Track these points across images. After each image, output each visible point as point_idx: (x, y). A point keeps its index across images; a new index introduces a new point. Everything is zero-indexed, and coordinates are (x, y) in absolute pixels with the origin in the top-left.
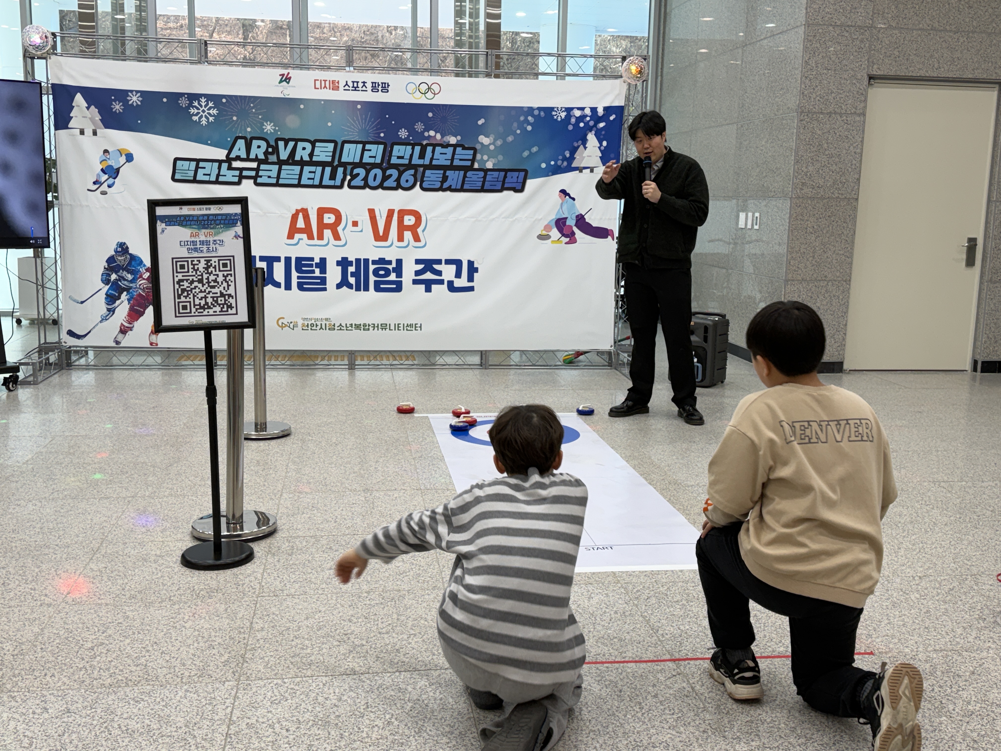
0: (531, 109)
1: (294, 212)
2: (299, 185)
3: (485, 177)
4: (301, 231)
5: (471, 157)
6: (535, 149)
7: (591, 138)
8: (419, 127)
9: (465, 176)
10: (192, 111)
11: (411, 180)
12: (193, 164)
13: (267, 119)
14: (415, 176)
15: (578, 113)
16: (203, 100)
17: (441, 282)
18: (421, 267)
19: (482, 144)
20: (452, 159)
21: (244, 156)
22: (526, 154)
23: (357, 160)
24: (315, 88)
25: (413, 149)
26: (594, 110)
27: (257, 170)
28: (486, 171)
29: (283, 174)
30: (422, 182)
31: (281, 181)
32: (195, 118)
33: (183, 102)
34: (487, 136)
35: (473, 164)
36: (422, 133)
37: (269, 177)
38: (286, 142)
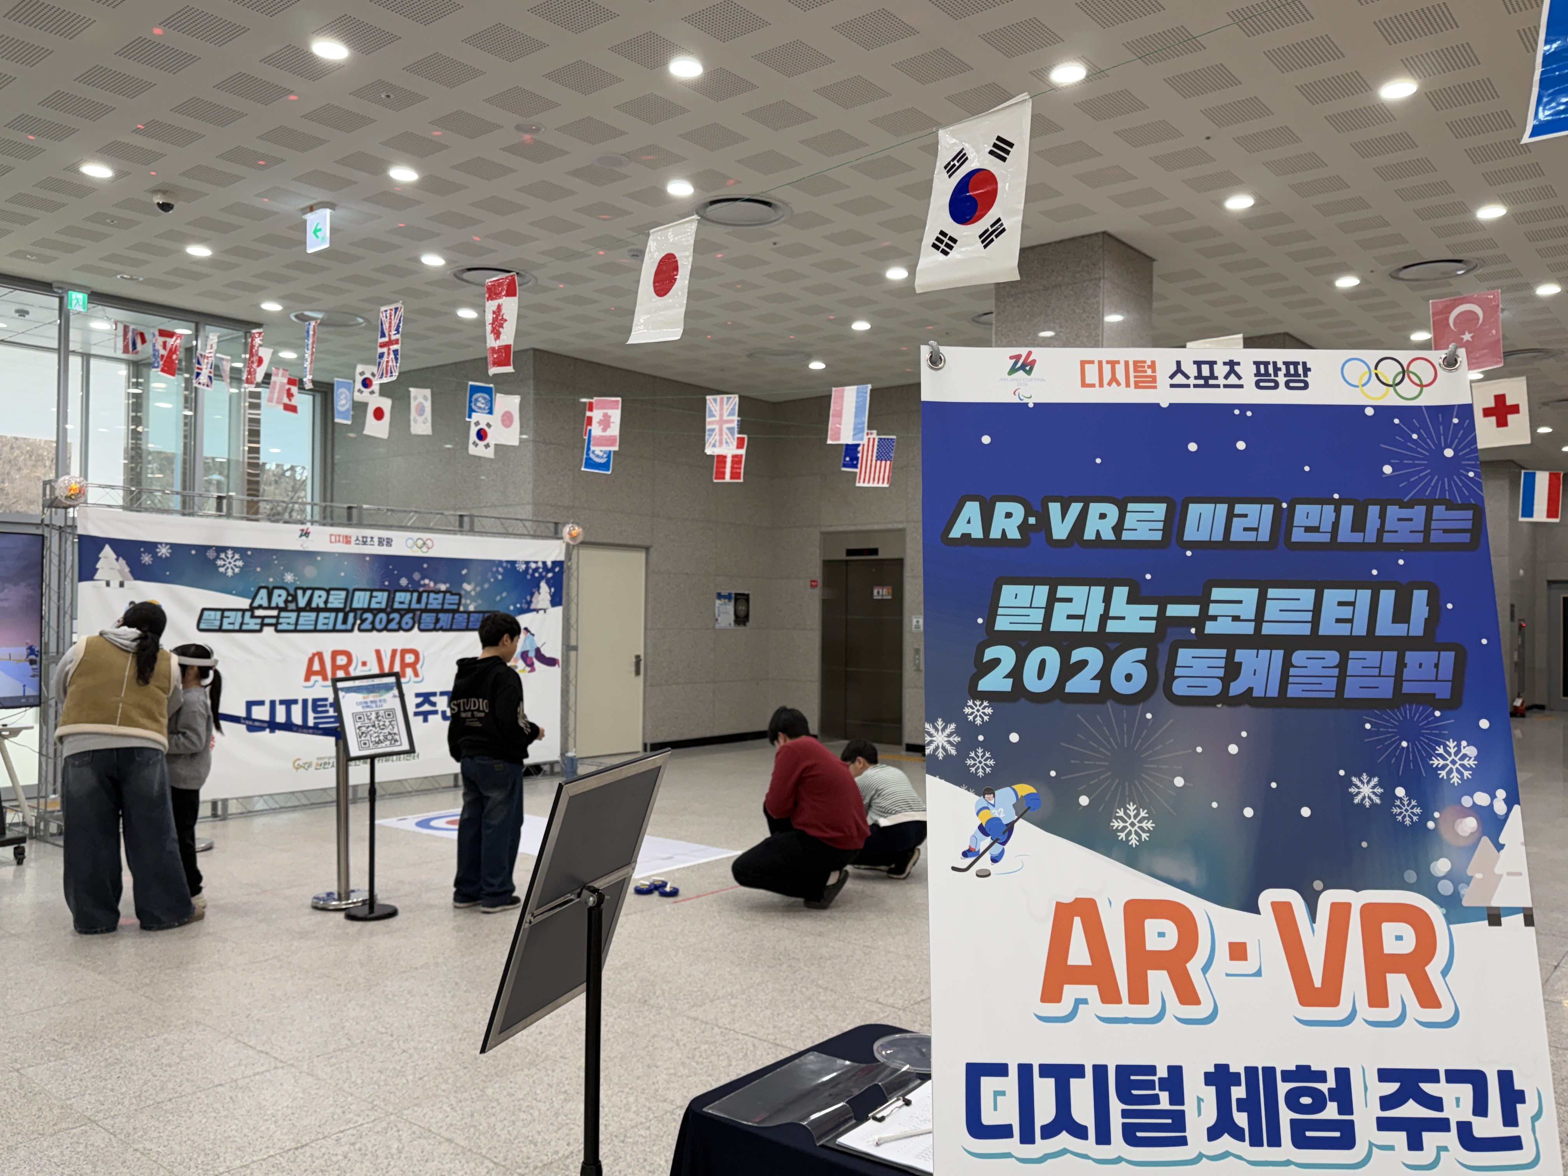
0: (500, 562)
1: (310, 655)
2: (315, 630)
3: (468, 618)
4: (316, 673)
5: (457, 602)
6: (504, 594)
7: (543, 586)
8: (417, 576)
9: (453, 618)
10: (219, 562)
11: (411, 622)
12: (219, 614)
13: (288, 569)
14: (413, 618)
15: (533, 566)
16: (230, 552)
17: (435, 712)
18: (420, 700)
19: (465, 590)
20: (443, 604)
21: (265, 604)
22: (498, 598)
23: (366, 606)
24: (331, 542)
25: (412, 595)
26: (544, 563)
27: (278, 617)
28: (469, 613)
29: (301, 621)
30: (419, 623)
31: (299, 628)
32: (222, 570)
33: (211, 554)
34: (469, 583)
35: (459, 607)
36: (419, 581)
37: (288, 624)
38: (304, 590)
